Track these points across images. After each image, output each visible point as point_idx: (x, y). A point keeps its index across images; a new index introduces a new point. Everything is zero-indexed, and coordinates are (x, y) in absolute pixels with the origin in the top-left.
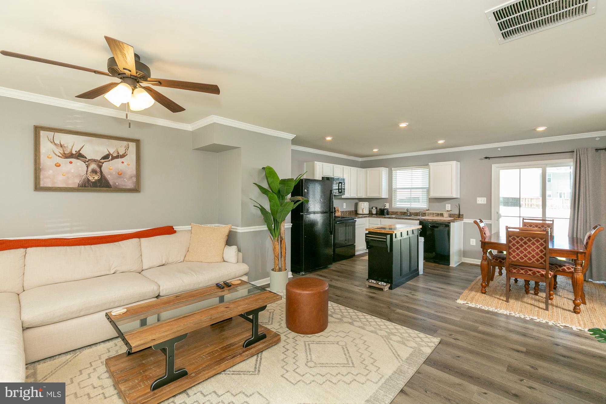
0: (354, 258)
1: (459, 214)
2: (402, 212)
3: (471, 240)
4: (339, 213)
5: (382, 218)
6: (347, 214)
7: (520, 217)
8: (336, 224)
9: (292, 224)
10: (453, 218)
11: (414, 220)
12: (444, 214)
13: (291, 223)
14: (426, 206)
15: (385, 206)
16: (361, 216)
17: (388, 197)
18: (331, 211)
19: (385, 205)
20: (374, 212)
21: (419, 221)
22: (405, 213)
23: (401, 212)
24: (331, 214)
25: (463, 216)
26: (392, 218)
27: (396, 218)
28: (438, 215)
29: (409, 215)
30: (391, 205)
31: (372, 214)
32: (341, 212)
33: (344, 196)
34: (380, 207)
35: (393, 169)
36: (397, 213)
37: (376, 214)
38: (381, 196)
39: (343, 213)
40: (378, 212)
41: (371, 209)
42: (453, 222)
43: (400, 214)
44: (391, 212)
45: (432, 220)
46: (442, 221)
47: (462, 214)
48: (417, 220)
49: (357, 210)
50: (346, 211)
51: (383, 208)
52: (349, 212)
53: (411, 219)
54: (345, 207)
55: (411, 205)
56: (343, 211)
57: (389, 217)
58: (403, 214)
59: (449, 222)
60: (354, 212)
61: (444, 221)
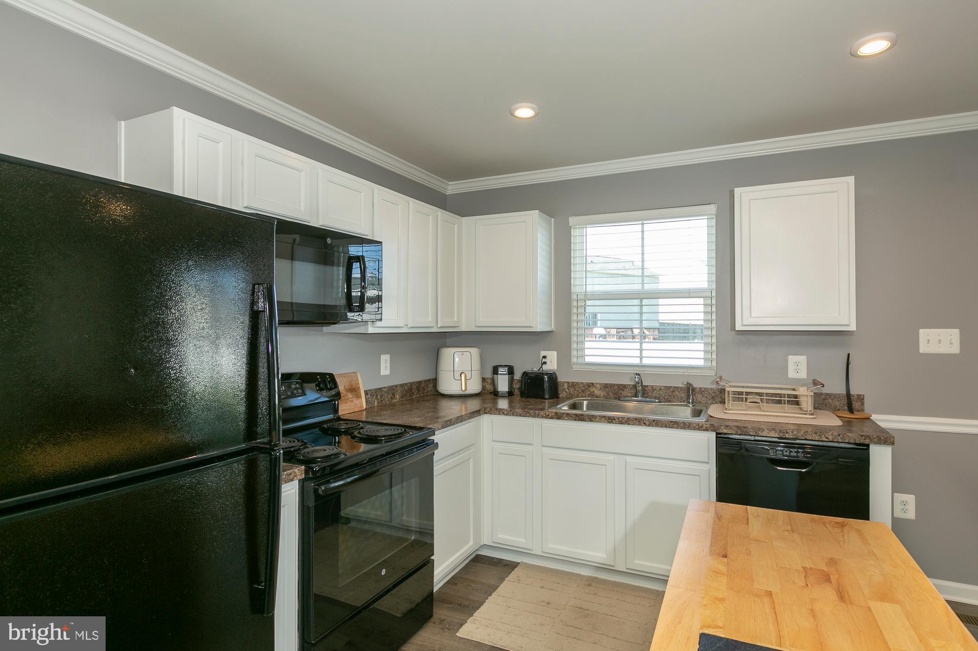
1: (848, 395)
2: (611, 385)
4: (356, 401)
6: (398, 397)
11: (694, 429)
12: (799, 400)
14: (701, 363)
15: (544, 360)
17: (554, 328)
19: (545, 358)
20: (503, 385)
21: (711, 436)
23: (606, 386)
25: (863, 404)
26: (592, 418)
28: (777, 400)
29: (640, 397)
30: (565, 356)
31: (496, 394)
33: (378, 324)
34: (525, 364)
35: (572, 220)
36: (592, 389)
37: (510, 394)
38: (532, 326)
39: (379, 397)
40: (516, 386)
41: (489, 374)
42: (884, 443)
43: (602, 394)
44: (568, 383)
45: (780, 432)
46: (827, 438)
47: (859, 395)
48: (706, 430)
49: (435, 381)
50: (392, 386)
51: (535, 370)
52: (406, 388)
53: (682, 425)
54: (388, 372)
55: (641, 358)
56: (378, 389)
57: (576, 415)
58: (615, 394)
59: (867, 442)
60: (424, 387)
61: (842, 438)
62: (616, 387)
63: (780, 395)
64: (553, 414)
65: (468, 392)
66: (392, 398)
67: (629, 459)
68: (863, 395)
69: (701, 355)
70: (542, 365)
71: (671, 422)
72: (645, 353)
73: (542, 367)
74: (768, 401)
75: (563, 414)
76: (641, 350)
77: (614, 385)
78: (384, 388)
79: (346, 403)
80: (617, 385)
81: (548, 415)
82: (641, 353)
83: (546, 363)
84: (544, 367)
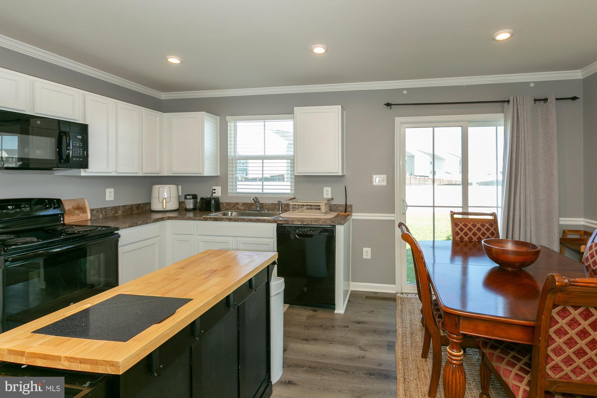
1: (346, 205)
2: (245, 205)
3: (365, 249)
4: (82, 215)
7: (434, 207)
10: (336, 214)
11: (267, 222)
12: (321, 207)
14: (289, 191)
15: (214, 191)
16: (160, 216)
17: (218, 174)
19: (214, 190)
20: (190, 204)
21: (275, 225)
22: (251, 204)
25: (352, 209)
28: (310, 207)
29: (258, 209)
30: (225, 190)
31: (187, 210)
32: (92, 210)
34: (203, 193)
35: (229, 118)
36: (238, 206)
37: (194, 209)
38: (201, 173)
39: (104, 213)
40: (198, 205)
41: (182, 199)
42: (340, 224)
43: (243, 208)
44: (226, 203)
45: (302, 221)
46: (319, 223)
47: (350, 205)
48: (272, 222)
49: (149, 204)
50: (115, 207)
51: (209, 196)
52: (128, 207)
53: (261, 221)
54: (112, 198)
55: (263, 190)
56: (103, 208)
57: (214, 218)
58: (248, 208)
59: (334, 224)
60: (142, 207)
61: (325, 223)
62: (249, 204)
63: (311, 205)
64: (203, 218)
65: (167, 209)
66: (115, 213)
67: (239, 239)
68: (352, 205)
69: (289, 187)
70: (212, 193)
71: (257, 219)
72: (264, 187)
73: (212, 195)
74: (308, 209)
75: (208, 218)
76: (263, 186)
77: (248, 203)
78: (108, 207)
79: (74, 216)
80: (249, 203)
81: (201, 219)
82: (263, 187)
83: (215, 193)
84: (214, 195)
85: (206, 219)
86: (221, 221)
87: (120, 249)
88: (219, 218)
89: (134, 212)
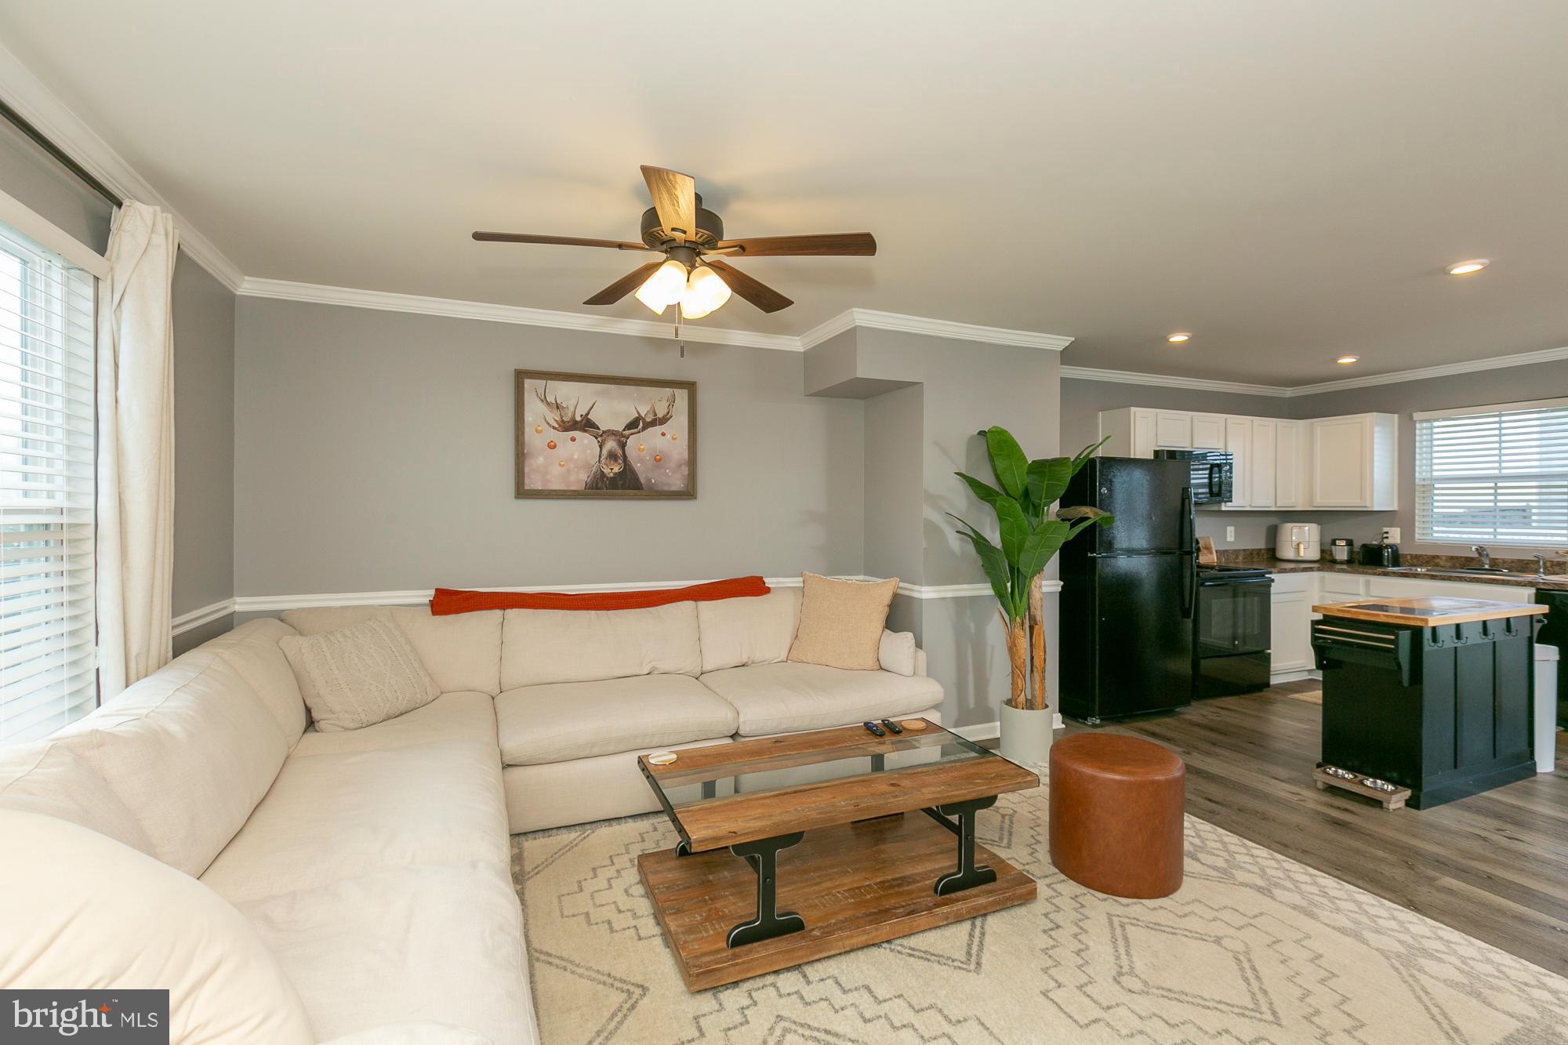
0: (1265, 693)
2: (1457, 558)
4: (1210, 556)
5: (1374, 574)
6: (1240, 558)
8: (1201, 589)
9: (1062, 583)
11: (1513, 585)
13: (1060, 579)
15: (1385, 535)
17: (1397, 509)
18: (1186, 548)
19: (1387, 533)
20: (1341, 553)
21: (1531, 590)
22: (1470, 560)
23: (1452, 558)
24: (1187, 557)
26: (1416, 576)
27: (1433, 577)
29: (1487, 567)
30: (1408, 533)
31: (1334, 562)
32: (1217, 551)
33: (1229, 504)
34: (1365, 536)
35: (1417, 416)
36: (1437, 561)
37: (1349, 562)
38: (1368, 507)
39: (1226, 555)
40: (1356, 555)
41: (1327, 545)
43: (1449, 564)
44: (1411, 555)
48: (1525, 586)
49: (1274, 549)
50: (1237, 549)
51: (1377, 543)
52: (1247, 552)
53: (1501, 582)
54: (1232, 539)
55: (1495, 535)
56: (1225, 549)
64: (1381, 572)
65: (1306, 558)
66: (1236, 558)
70: (1383, 538)
72: (1499, 531)
73: (1383, 540)
77: (1461, 557)
78: (1230, 550)
82: (1495, 531)
83: (1387, 538)
84: (1385, 541)
85: (1386, 574)
86: (1415, 577)
87: (1273, 598)
88: (1412, 574)
89: (1255, 560)
